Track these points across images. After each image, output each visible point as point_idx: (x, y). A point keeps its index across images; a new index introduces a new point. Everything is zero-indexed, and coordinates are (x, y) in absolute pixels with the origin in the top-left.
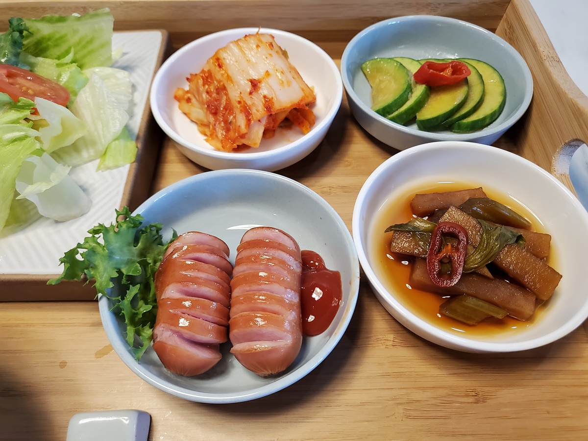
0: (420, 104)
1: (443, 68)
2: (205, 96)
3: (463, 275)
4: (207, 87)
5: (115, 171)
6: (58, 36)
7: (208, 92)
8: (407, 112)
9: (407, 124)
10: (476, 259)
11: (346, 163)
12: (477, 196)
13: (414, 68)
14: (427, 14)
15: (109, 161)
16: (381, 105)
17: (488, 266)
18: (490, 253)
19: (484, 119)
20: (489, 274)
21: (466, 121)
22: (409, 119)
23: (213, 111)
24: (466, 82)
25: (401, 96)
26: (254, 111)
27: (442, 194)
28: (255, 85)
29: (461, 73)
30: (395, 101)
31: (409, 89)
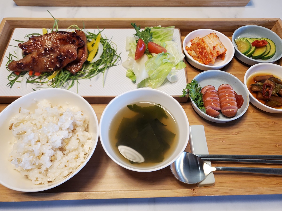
0: (253, 52)
1: (260, 42)
2: (198, 50)
3: (272, 96)
4: (198, 47)
5: (181, 70)
6: (156, 32)
7: (199, 49)
8: (250, 54)
9: (250, 57)
10: (274, 92)
11: (233, 68)
12: (272, 77)
13: (251, 42)
14: (253, 25)
15: (179, 68)
16: (244, 52)
17: (277, 93)
18: (278, 90)
19: (271, 56)
20: (277, 95)
21: (265, 57)
22: (250, 56)
23: (201, 54)
24: (266, 46)
25: (249, 50)
26: (214, 55)
27: (262, 76)
28: (214, 47)
29: (265, 44)
30: (247, 51)
31: (251, 48)
